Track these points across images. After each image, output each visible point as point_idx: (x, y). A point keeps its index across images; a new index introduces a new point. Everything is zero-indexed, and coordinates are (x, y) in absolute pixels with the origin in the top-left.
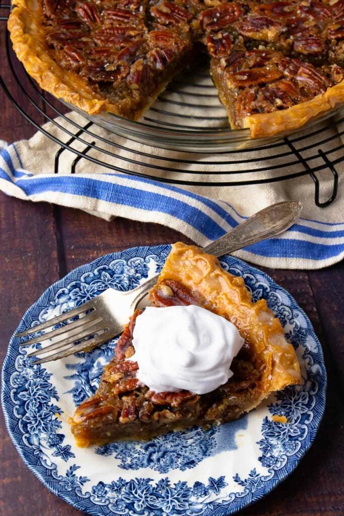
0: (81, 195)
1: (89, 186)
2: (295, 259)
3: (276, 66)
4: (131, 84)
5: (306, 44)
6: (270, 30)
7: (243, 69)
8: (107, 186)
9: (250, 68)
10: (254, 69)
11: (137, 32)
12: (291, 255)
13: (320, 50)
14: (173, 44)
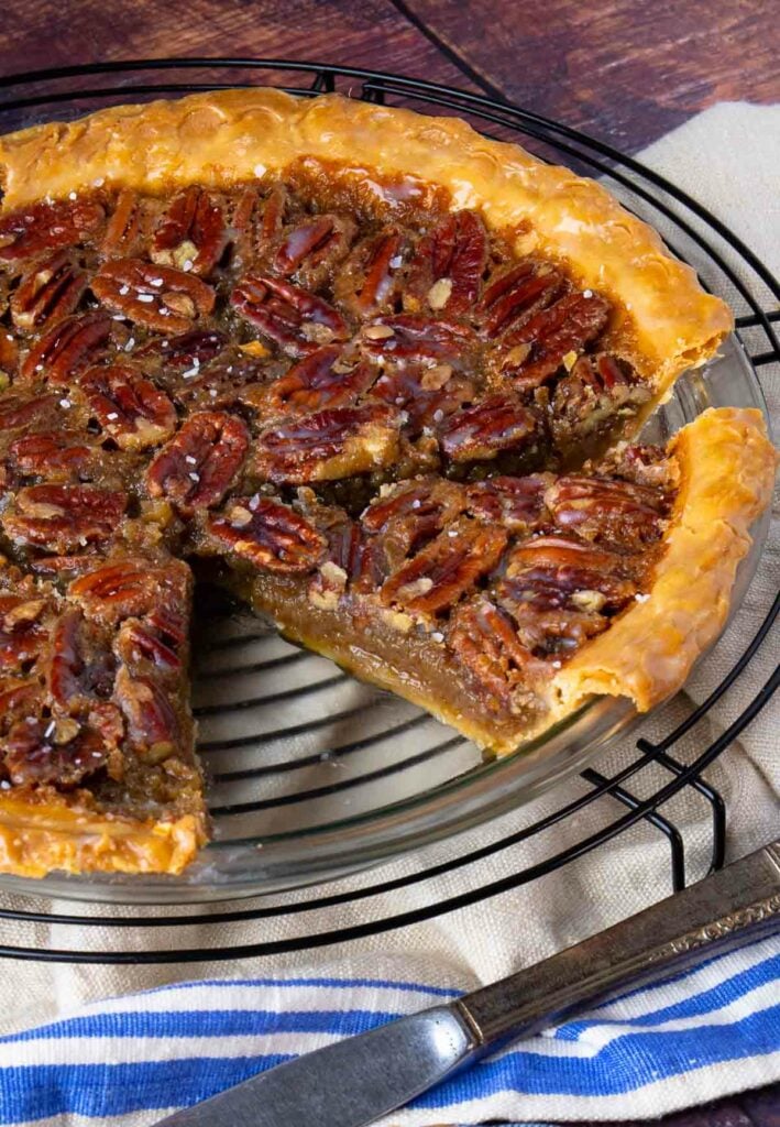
0: (21, 1121)
1: (38, 1086)
2: (706, 1069)
3: (465, 518)
4: (148, 746)
5: (481, 430)
6: (365, 436)
7: (395, 570)
8: (91, 1075)
9: (410, 555)
10: (420, 554)
11: (37, 604)
12: (692, 1062)
13: (530, 429)
14: (159, 588)
